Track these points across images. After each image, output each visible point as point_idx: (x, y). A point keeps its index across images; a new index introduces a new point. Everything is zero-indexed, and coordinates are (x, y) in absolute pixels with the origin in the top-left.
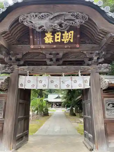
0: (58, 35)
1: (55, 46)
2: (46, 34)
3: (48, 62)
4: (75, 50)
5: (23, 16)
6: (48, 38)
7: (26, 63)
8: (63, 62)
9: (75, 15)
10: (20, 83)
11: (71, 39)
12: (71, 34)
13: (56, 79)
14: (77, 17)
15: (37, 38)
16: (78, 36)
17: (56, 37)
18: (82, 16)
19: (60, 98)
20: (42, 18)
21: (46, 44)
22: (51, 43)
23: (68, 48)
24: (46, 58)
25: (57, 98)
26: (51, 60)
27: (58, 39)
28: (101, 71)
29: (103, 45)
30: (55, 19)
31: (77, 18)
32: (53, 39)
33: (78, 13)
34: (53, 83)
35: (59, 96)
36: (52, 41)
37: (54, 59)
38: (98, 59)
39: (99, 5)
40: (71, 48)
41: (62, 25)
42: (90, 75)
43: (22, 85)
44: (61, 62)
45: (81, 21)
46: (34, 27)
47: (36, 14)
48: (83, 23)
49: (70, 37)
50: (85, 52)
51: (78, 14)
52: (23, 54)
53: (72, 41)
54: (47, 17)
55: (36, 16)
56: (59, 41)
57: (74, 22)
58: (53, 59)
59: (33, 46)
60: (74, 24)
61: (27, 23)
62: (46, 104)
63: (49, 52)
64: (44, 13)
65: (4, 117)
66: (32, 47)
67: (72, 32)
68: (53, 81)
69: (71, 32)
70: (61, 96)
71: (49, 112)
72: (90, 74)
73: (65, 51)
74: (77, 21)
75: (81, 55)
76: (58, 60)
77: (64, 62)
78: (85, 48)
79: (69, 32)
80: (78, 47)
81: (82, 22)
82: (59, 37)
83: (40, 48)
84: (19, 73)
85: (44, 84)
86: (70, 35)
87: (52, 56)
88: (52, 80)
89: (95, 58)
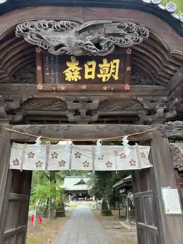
0: (91, 66)
1: (84, 87)
2: (68, 64)
3: (71, 117)
4: (123, 95)
5: (24, 24)
6: (72, 72)
7: (27, 118)
8: (98, 118)
9: (125, 27)
11: (114, 73)
12: (115, 64)
14: (128, 30)
15: (50, 71)
16: (129, 69)
17: (87, 70)
18: (138, 29)
19: (84, 183)
20: (62, 29)
22: (76, 80)
23: (109, 91)
24: (67, 109)
25: (79, 183)
26: (77, 112)
27: (90, 73)
28: (172, 134)
29: (174, 86)
30: (87, 32)
31: (129, 32)
32: (82, 73)
33: (130, 23)
34: (79, 157)
35: (82, 180)
36: (80, 78)
37: (83, 112)
38: (165, 111)
39: (169, 10)
40: (114, 91)
41: (101, 44)
42: (152, 142)
43: (16, 162)
44: (95, 117)
45: (136, 38)
46: (46, 47)
47: (51, 22)
48: (140, 41)
49: (113, 71)
50: (140, 99)
51: (131, 26)
52: (22, 101)
53: (116, 77)
54: (72, 28)
55: (50, 26)
56: (93, 77)
57: (123, 40)
58: (80, 111)
59: (42, 86)
60: (124, 42)
61: (31, 39)
62: (61, 195)
64: (65, 22)
66: (40, 87)
67: (117, 61)
68: (80, 154)
69: (115, 61)
70: (86, 180)
71: (66, 208)
72: (151, 139)
73: (104, 96)
74: (129, 37)
75: (132, 105)
76: (89, 113)
77: (101, 117)
78: (142, 93)
79: (111, 62)
80: (129, 89)
81: (138, 41)
82: (93, 70)
83: (56, 91)
84: (12, 138)
85: (62, 161)
86: (113, 67)
88: (78, 153)
89: (160, 110)
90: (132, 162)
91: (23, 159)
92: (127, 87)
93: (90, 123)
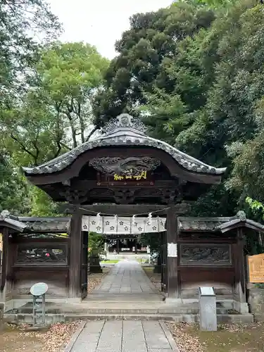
1: (125, 183)
3: (118, 200)
4: (149, 187)
8: (134, 200)
10: (83, 225)
11: (144, 175)
13: (126, 220)
16: (152, 174)
21: (115, 181)
22: (120, 179)
34: (122, 224)
36: (123, 178)
37: (124, 197)
43: (85, 227)
44: (132, 199)
53: (145, 178)
56: (130, 177)
63: (119, 189)
65: (69, 263)
66: (99, 184)
76: (128, 198)
78: (160, 186)
84: (82, 213)
87: (121, 194)
88: (121, 222)
89: (172, 198)
90: (154, 228)
91: (89, 225)
92: (152, 183)
93: (129, 204)
